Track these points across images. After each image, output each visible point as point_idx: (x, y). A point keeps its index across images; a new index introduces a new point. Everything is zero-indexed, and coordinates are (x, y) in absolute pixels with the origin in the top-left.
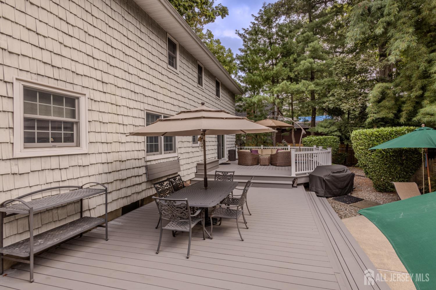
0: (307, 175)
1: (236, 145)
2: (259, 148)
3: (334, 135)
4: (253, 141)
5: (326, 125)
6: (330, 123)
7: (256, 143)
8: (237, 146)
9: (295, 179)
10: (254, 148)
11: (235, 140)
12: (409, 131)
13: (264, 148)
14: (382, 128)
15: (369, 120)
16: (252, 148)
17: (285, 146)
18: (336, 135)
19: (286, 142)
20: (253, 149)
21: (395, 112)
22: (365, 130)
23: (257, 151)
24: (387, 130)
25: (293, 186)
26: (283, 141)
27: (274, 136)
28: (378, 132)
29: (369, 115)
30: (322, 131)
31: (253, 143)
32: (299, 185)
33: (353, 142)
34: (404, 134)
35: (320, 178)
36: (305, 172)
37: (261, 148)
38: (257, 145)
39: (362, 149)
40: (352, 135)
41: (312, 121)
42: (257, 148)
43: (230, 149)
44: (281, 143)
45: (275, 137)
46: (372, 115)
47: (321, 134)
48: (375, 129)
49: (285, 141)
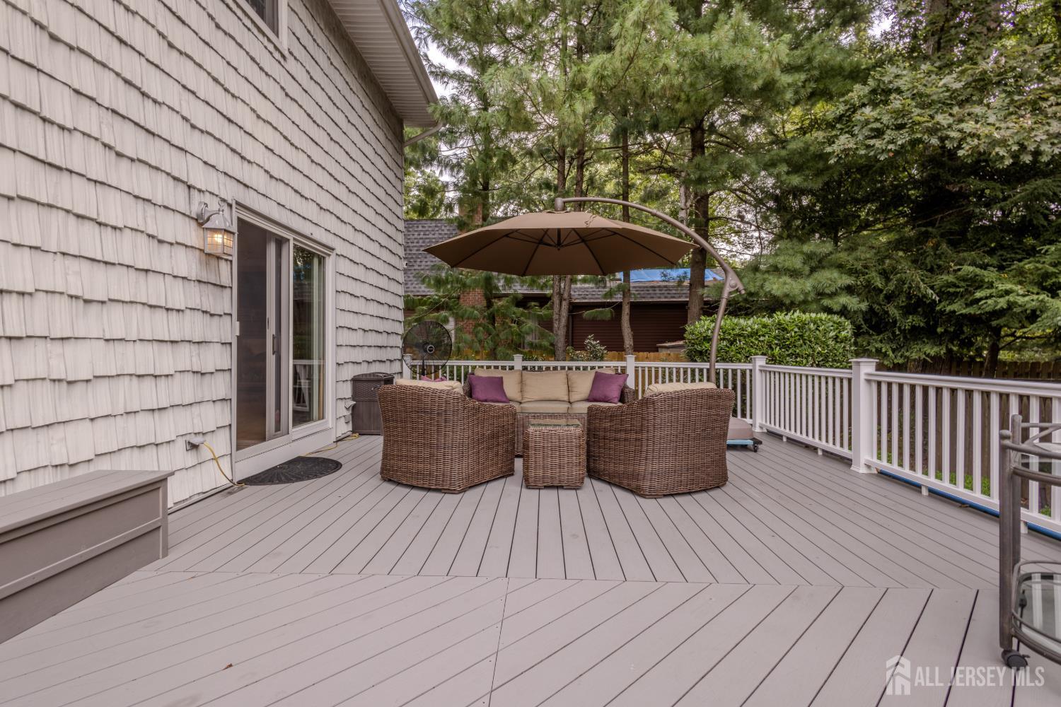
1: (404, 350)
2: (504, 368)
3: (836, 308)
4: (481, 336)
7: (489, 344)
8: (408, 358)
10: (482, 367)
11: (400, 329)
13: (525, 368)
16: (474, 368)
17: (596, 358)
18: (844, 312)
19: (601, 344)
20: (479, 373)
23: (500, 381)
26: (590, 341)
27: (559, 320)
31: (477, 345)
37: (512, 368)
38: (493, 355)
42: (496, 367)
43: (363, 370)
44: (583, 348)
45: (564, 321)
49: (595, 340)
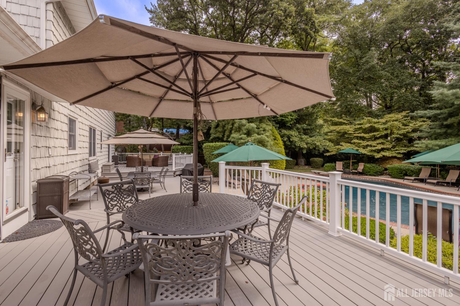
0: (181, 169)
5: (187, 138)
6: (190, 137)
9: (175, 172)
12: (227, 145)
14: (217, 143)
15: (211, 138)
17: (155, 152)
21: (222, 134)
22: (209, 144)
24: (218, 144)
25: (174, 176)
28: (215, 145)
29: (211, 135)
30: (185, 142)
32: (177, 175)
33: (204, 150)
34: (225, 146)
35: (188, 170)
36: (180, 168)
39: (208, 154)
40: (204, 146)
41: (177, 133)
43: (112, 155)
45: (149, 145)
46: (213, 135)
47: (184, 144)
48: (214, 143)
49: (156, 148)
